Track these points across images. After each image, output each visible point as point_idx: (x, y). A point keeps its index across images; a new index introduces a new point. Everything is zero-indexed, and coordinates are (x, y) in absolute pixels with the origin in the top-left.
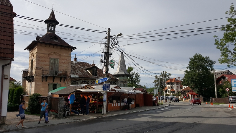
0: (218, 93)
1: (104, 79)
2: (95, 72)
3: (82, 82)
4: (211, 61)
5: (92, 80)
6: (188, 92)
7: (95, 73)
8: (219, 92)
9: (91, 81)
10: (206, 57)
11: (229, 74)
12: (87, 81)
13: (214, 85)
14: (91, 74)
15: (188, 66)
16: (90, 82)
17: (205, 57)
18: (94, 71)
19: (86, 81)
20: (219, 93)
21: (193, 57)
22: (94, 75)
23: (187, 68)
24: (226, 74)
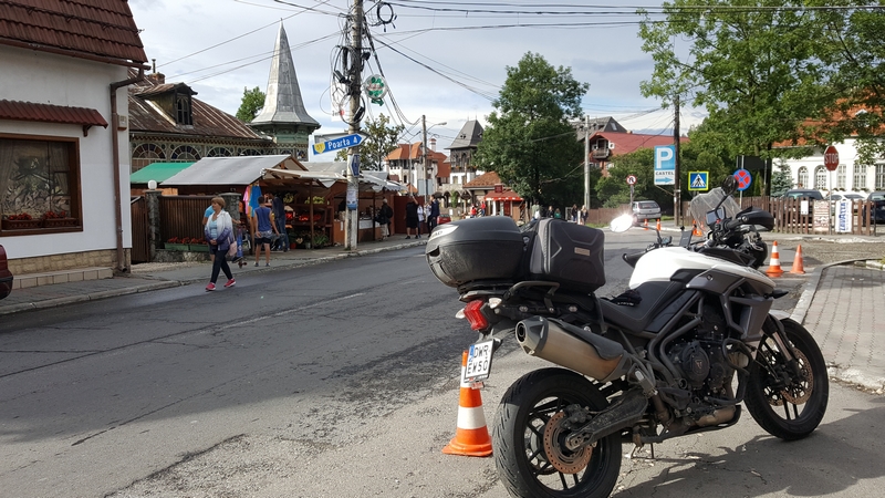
0: (592, 192)
1: (346, 138)
2: (183, 110)
3: (140, 149)
4: (575, 84)
5: (174, 143)
6: (486, 192)
7: (185, 113)
8: (596, 188)
9: (172, 147)
10: (561, 68)
11: (612, 130)
12: (158, 144)
13: (582, 169)
14: (168, 119)
15: (498, 97)
16: (168, 149)
17: (556, 69)
18: (180, 107)
19: (152, 148)
20: (596, 193)
21: (517, 66)
22: (179, 121)
23: (496, 105)
24: (603, 130)
